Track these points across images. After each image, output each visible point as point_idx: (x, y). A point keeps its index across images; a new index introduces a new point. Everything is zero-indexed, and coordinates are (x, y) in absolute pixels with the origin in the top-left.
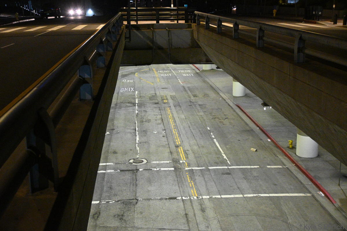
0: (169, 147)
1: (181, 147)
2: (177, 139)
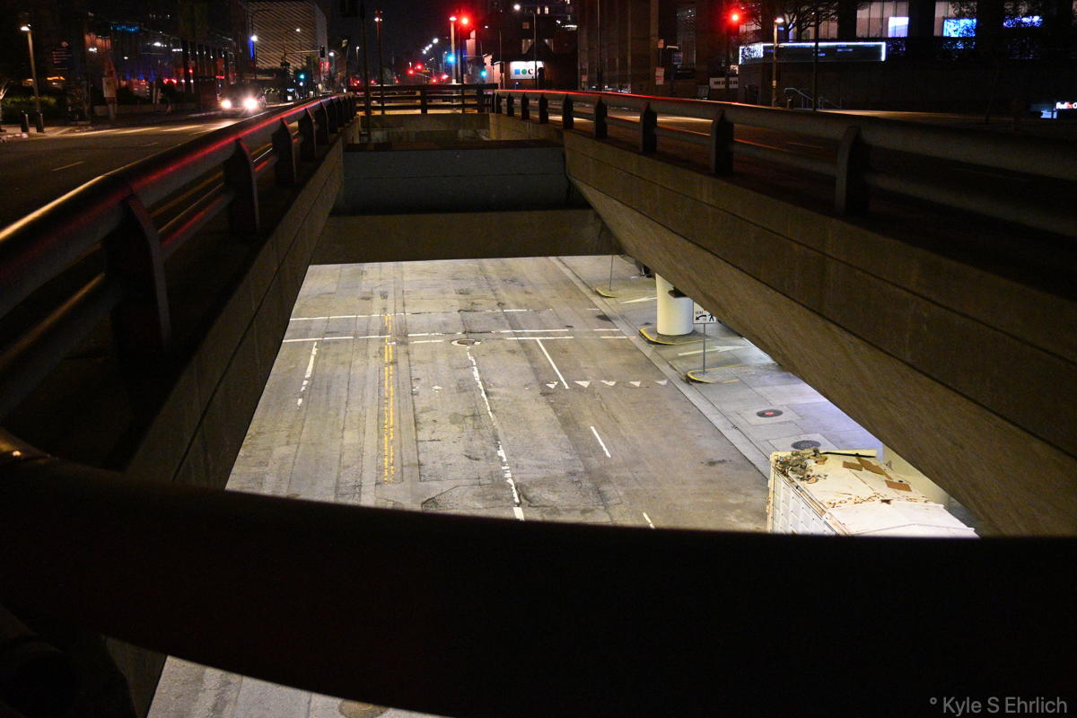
0: (409, 361)
1: (386, 360)
2: (389, 375)
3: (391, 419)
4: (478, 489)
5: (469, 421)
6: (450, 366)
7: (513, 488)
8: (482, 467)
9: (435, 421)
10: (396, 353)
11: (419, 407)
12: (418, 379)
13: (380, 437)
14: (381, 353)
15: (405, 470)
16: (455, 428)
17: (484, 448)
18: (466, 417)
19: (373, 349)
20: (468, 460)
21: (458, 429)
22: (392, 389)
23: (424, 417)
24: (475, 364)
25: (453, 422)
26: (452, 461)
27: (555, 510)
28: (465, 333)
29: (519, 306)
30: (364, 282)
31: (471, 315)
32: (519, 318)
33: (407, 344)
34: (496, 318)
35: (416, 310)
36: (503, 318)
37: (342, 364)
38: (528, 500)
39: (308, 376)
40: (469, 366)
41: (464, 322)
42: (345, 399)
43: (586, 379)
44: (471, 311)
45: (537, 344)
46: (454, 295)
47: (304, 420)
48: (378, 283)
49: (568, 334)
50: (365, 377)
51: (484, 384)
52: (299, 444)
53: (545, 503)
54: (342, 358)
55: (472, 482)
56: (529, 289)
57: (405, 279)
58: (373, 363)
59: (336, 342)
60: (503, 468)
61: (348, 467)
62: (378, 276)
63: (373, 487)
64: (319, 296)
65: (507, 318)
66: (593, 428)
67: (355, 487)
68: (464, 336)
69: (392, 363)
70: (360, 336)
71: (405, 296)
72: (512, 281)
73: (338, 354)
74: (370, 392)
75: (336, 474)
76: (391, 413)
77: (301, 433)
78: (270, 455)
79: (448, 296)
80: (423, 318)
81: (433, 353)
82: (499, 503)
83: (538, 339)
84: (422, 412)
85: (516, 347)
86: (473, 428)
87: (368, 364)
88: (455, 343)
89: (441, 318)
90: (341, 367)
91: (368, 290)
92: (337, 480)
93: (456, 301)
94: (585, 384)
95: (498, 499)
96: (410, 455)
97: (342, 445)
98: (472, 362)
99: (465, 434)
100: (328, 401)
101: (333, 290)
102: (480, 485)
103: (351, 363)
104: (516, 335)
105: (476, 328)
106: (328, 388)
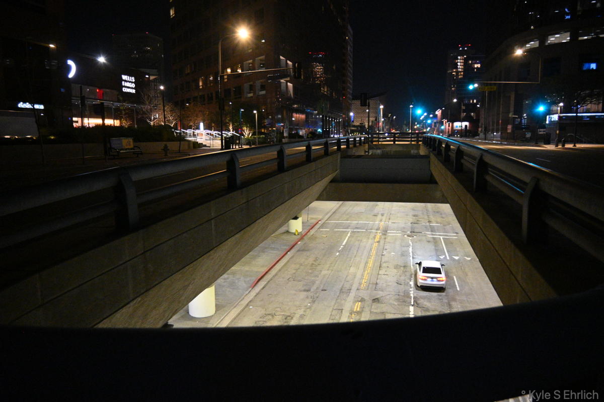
0: (385, 242)
1: (376, 241)
2: (375, 247)
3: (370, 264)
4: (398, 297)
5: (402, 268)
6: (401, 245)
7: (412, 298)
8: (402, 288)
9: (388, 267)
10: (380, 238)
11: (383, 260)
12: (386, 249)
13: (364, 271)
14: (374, 238)
15: (371, 286)
16: (395, 271)
17: (405, 280)
18: (401, 266)
19: (372, 236)
20: (397, 284)
21: (396, 271)
22: (374, 252)
23: (384, 265)
24: (411, 245)
25: (395, 268)
26: (390, 284)
27: (428, 310)
28: (411, 232)
29: (437, 223)
30: (376, 209)
31: (416, 225)
32: (436, 228)
33: (385, 235)
34: (426, 227)
35: (394, 221)
36: (429, 228)
37: (358, 240)
38: (418, 304)
39: (344, 244)
40: (409, 246)
41: (412, 228)
42: (355, 254)
43: (458, 256)
44: (417, 223)
45: (440, 239)
46: (411, 216)
47: (337, 261)
48: (381, 210)
49: (455, 236)
50: (365, 247)
51: (413, 254)
52: (332, 270)
53: (424, 306)
54: (359, 238)
55: (396, 293)
56: (444, 216)
57: (393, 209)
58: (370, 241)
59: (358, 232)
60: (411, 289)
61: (347, 281)
62: (382, 207)
63: (355, 291)
64: (357, 213)
65: (431, 228)
66: (455, 277)
67: (348, 290)
68: (410, 233)
69: (378, 242)
70: (368, 230)
71: (391, 216)
72: (437, 212)
73: (357, 237)
74: (365, 253)
75: (342, 284)
76: (371, 262)
77: (334, 266)
78: (320, 274)
79: (408, 216)
80: (395, 225)
81: (396, 239)
82: (405, 303)
83: (441, 237)
84: (383, 263)
85: (432, 240)
86: (403, 271)
87: (368, 241)
88: (405, 236)
89: (403, 226)
90: (357, 242)
91: (377, 212)
92: (342, 287)
93: (411, 219)
94: (457, 258)
95: (404, 302)
96: (374, 280)
97: (348, 272)
98: (410, 244)
99: (399, 274)
100: (348, 255)
101: (363, 211)
102: (399, 295)
103: (361, 240)
104: (432, 235)
105: (416, 230)
106: (350, 249)
